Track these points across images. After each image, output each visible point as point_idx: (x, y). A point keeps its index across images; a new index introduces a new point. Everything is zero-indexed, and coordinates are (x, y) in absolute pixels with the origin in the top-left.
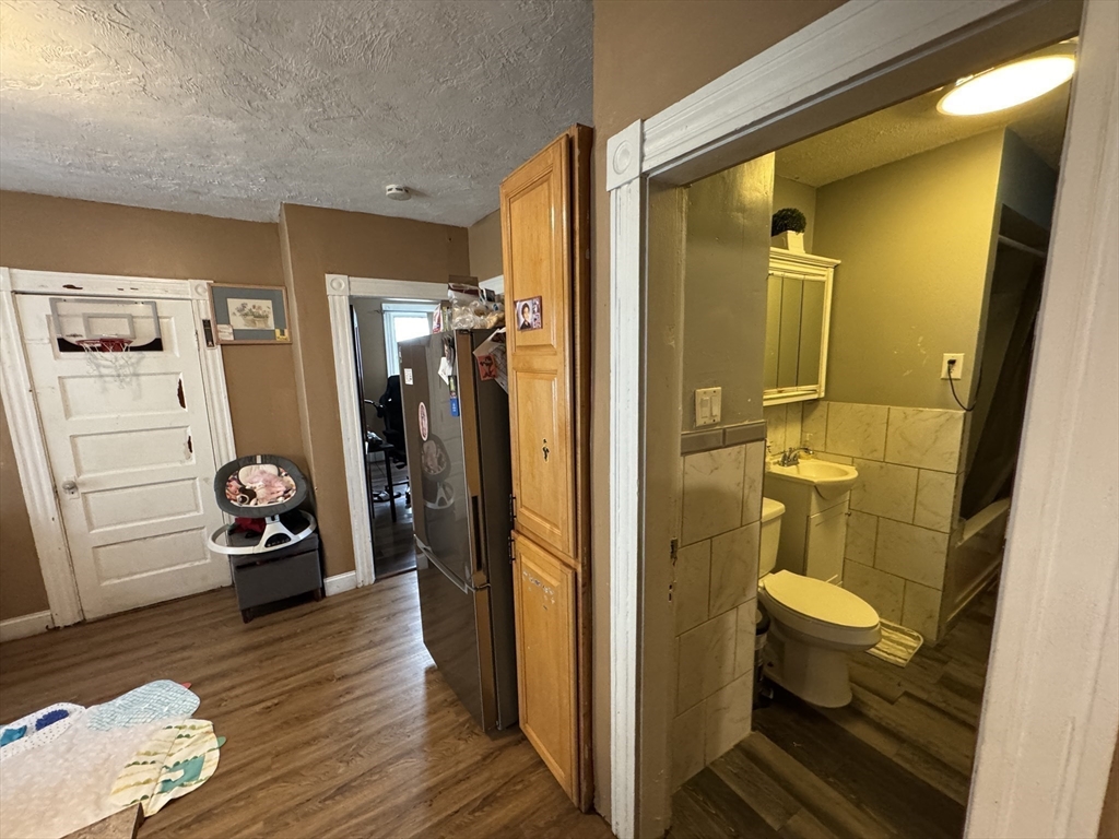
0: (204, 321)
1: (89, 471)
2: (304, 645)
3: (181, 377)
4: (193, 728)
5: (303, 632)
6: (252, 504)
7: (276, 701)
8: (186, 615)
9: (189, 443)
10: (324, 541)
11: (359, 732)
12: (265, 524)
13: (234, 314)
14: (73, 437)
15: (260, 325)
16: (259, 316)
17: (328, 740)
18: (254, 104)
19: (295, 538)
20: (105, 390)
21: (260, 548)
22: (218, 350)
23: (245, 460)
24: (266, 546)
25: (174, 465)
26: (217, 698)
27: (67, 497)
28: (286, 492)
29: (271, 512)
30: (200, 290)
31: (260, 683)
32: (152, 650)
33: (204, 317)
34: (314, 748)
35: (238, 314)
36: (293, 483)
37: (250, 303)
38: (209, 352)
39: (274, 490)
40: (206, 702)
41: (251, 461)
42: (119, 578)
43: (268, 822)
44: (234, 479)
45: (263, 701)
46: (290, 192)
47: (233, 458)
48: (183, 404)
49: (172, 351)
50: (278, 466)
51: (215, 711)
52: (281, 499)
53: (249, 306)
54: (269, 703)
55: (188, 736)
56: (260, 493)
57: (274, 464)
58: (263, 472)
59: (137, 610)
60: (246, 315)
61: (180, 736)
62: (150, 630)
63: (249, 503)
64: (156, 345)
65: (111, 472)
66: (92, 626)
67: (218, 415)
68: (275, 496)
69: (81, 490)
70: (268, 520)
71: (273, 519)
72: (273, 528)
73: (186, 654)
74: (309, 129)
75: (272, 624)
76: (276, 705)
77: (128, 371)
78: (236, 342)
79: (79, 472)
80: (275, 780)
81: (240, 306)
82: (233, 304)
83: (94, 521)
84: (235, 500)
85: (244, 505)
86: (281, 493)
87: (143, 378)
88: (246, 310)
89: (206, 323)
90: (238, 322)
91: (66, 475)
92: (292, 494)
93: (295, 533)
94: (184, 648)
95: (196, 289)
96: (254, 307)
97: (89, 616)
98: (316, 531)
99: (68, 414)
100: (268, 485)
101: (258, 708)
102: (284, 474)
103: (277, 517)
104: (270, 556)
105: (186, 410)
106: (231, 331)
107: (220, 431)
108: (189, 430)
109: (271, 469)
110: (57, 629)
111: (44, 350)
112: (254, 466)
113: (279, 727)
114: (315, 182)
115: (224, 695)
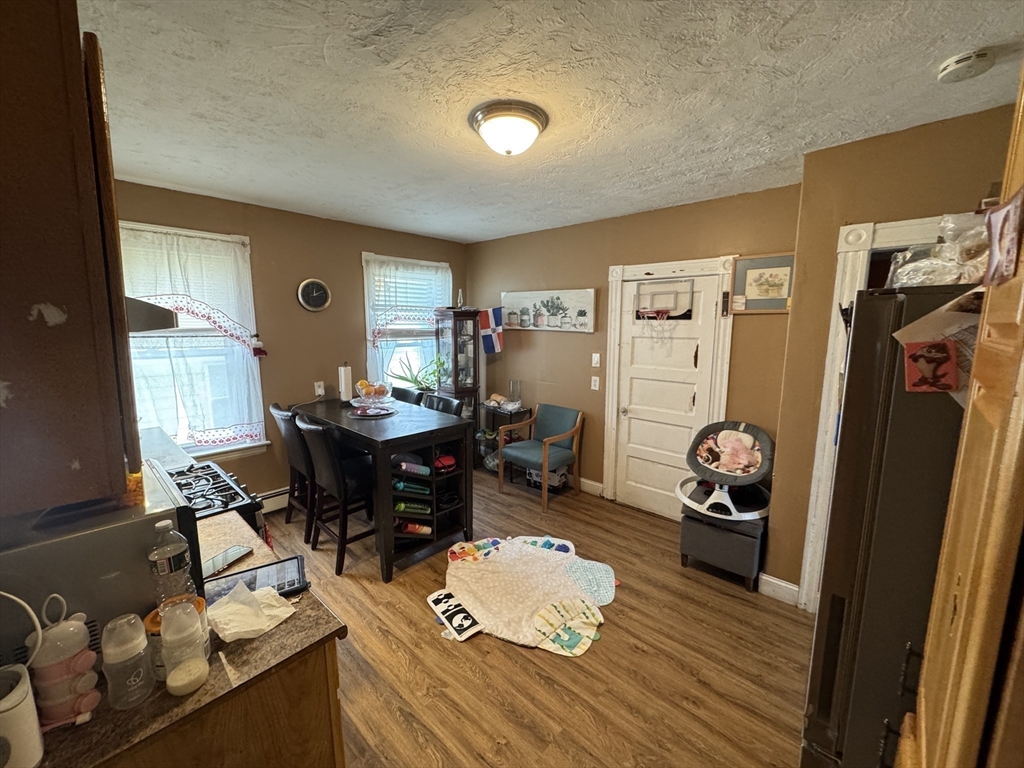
0: (724, 293)
1: (635, 404)
2: (702, 621)
3: (699, 342)
4: (593, 615)
5: (712, 607)
6: (712, 467)
7: (645, 648)
8: (658, 532)
9: (694, 398)
10: (770, 534)
11: (668, 750)
12: (714, 490)
13: (751, 284)
14: (632, 378)
15: (773, 294)
16: (774, 285)
17: (642, 725)
18: (704, 61)
19: (736, 516)
20: (652, 348)
21: (702, 509)
22: (730, 318)
23: (731, 424)
24: (708, 509)
25: (679, 413)
26: (621, 608)
27: (622, 417)
28: (748, 467)
29: (722, 480)
30: (727, 265)
31: (650, 623)
32: (623, 543)
33: (725, 290)
34: (631, 718)
35: (754, 284)
36: (760, 461)
37: (768, 272)
38: (723, 321)
39: (737, 460)
40: (615, 604)
41: (734, 426)
42: (636, 482)
43: (564, 733)
44: (713, 438)
45: (638, 638)
46: (803, 138)
47: (722, 419)
48: (696, 365)
49: (697, 321)
50: (756, 438)
51: (612, 616)
52: (739, 472)
53: (767, 276)
54: (640, 645)
55: (587, 618)
56: (724, 458)
57: (753, 435)
58: (740, 440)
59: (639, 510)
60: (762, 284)
61: (584, 614)
62: (633, 529)
63: (710, 464)
64: (687, 316)
65: (646, 408)
66: (617, 507)
67: (718, 378)
68: (737, 466)
69: (629, 415)
70: (717, 487)
71: (721, 487)
72: (720, 496)
73: (635, 560)
74: (773, 52)
75: (697, 582)
76: (643, 651)
77: (667, 335)
78: (748, 311)
79: (630, 403)
80: (593, 709)
81: (757, 276)
82: (752, 275)
83: (632, 440)
84: (702, 457)
85: (706, 465)
86: (741, 466)
87: (675, 341)
88: (763, 280)
89: (726, 295)
90: (753, 292)
91: (624, 404)
92: (753, 470)
93: (740, 511)
94: (637, 555)
95: (724, 265)
96: (771, 276)
97: (619, 500)
98: (765, 519)
99: (632, 363)
100: (735, 454)
101: (633, 641)
102: (757, 448)
103: (726, 488)
104: (711, 521)
105: (697, 370)
106: (744, 301)
107: (717, 392)
108: (695, 387)
109: (748, 440)
110: (603, 497)
111: (629, 317)
112: (734, 432)
113: (629, 671)
114: (824, 113)
115: (626, 609)
